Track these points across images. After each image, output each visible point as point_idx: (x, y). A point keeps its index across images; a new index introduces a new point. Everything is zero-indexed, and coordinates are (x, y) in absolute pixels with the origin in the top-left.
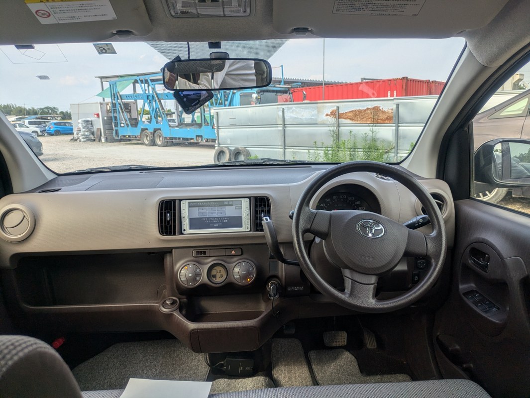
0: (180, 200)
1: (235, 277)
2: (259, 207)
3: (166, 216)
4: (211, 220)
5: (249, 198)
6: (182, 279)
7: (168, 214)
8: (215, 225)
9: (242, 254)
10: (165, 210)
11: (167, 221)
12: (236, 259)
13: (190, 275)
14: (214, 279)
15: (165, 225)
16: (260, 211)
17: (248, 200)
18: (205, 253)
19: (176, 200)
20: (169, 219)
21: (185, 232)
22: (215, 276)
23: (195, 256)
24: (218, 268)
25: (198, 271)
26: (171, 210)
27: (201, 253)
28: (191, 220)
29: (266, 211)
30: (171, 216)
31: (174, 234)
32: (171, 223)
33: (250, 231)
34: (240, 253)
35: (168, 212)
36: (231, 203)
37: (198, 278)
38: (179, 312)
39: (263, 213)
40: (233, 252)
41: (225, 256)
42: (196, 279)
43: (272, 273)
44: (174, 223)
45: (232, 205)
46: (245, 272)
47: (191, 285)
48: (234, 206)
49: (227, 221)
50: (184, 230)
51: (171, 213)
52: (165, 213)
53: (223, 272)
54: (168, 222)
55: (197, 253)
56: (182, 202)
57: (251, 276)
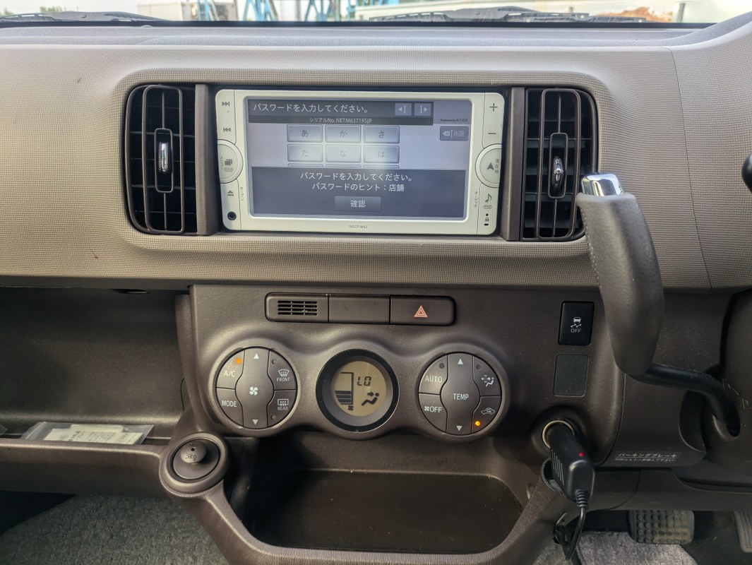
0: (213, 88)
1: (427, 409)
2: (547, 134)
3: (152, 154)
4: (338, 181)
5: (504, 89)
6: (224, 403)
7: (164, 147)
8: (354, 204)
9: (454, 322)
10: (149, 128)
11: (160, 173)
12: (428, 338)
13: (254, 391)
14: (345, 408)
15: (151, 191)
16: (546, 151)
17: (498, 99)
18: (311, 307)
19: (192, 85)
20: (164, 164)
21: (234, 225)
22: (347, 397)
23: (277, 317)
24: (362, 368)
25: (284, 375)
26: (176, 131)
27: (298, 307)
28: (258, 176)
29: (572, 151)
30: (173, 156)
31: (191, 229)
32: (177, 183)
33: (498, 233)
34: (448, 318)
35: (164, 138)
36: (423, 111)
37: (283, 404)
38: (221, 494)
39: (557, 161)
40: (421, 313)
41: (389, 323)
42: (275, 405)
43: (561, 396)
44: (186, 184)
45: (427, 121)
46: (465, 397)
47: (256, 427)
48: (436, 127)
49: (401, 188)
50: (232, 216)
51: (176, 139)
52: (149, 138)
53: (380, 384)
54: (164, 179)
55: (283, 307)
56: (222, 96)
57: (489, 411)
